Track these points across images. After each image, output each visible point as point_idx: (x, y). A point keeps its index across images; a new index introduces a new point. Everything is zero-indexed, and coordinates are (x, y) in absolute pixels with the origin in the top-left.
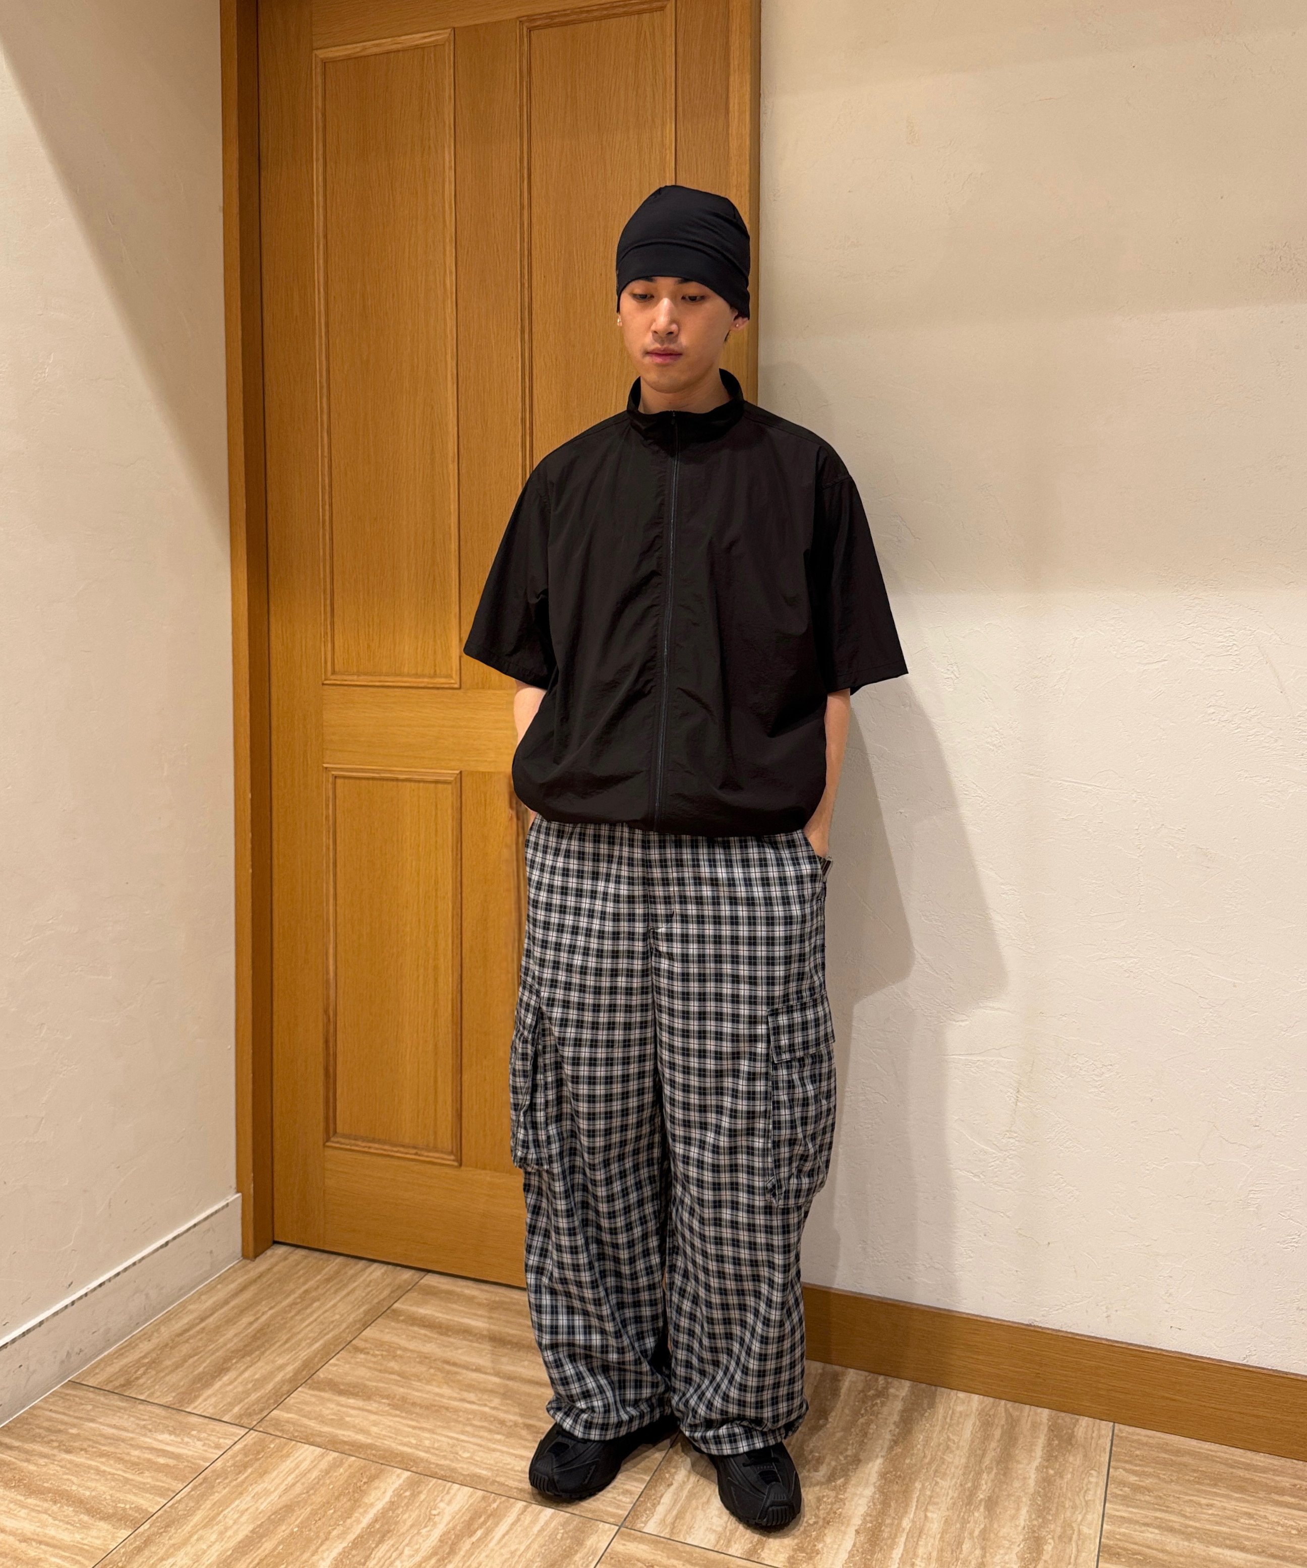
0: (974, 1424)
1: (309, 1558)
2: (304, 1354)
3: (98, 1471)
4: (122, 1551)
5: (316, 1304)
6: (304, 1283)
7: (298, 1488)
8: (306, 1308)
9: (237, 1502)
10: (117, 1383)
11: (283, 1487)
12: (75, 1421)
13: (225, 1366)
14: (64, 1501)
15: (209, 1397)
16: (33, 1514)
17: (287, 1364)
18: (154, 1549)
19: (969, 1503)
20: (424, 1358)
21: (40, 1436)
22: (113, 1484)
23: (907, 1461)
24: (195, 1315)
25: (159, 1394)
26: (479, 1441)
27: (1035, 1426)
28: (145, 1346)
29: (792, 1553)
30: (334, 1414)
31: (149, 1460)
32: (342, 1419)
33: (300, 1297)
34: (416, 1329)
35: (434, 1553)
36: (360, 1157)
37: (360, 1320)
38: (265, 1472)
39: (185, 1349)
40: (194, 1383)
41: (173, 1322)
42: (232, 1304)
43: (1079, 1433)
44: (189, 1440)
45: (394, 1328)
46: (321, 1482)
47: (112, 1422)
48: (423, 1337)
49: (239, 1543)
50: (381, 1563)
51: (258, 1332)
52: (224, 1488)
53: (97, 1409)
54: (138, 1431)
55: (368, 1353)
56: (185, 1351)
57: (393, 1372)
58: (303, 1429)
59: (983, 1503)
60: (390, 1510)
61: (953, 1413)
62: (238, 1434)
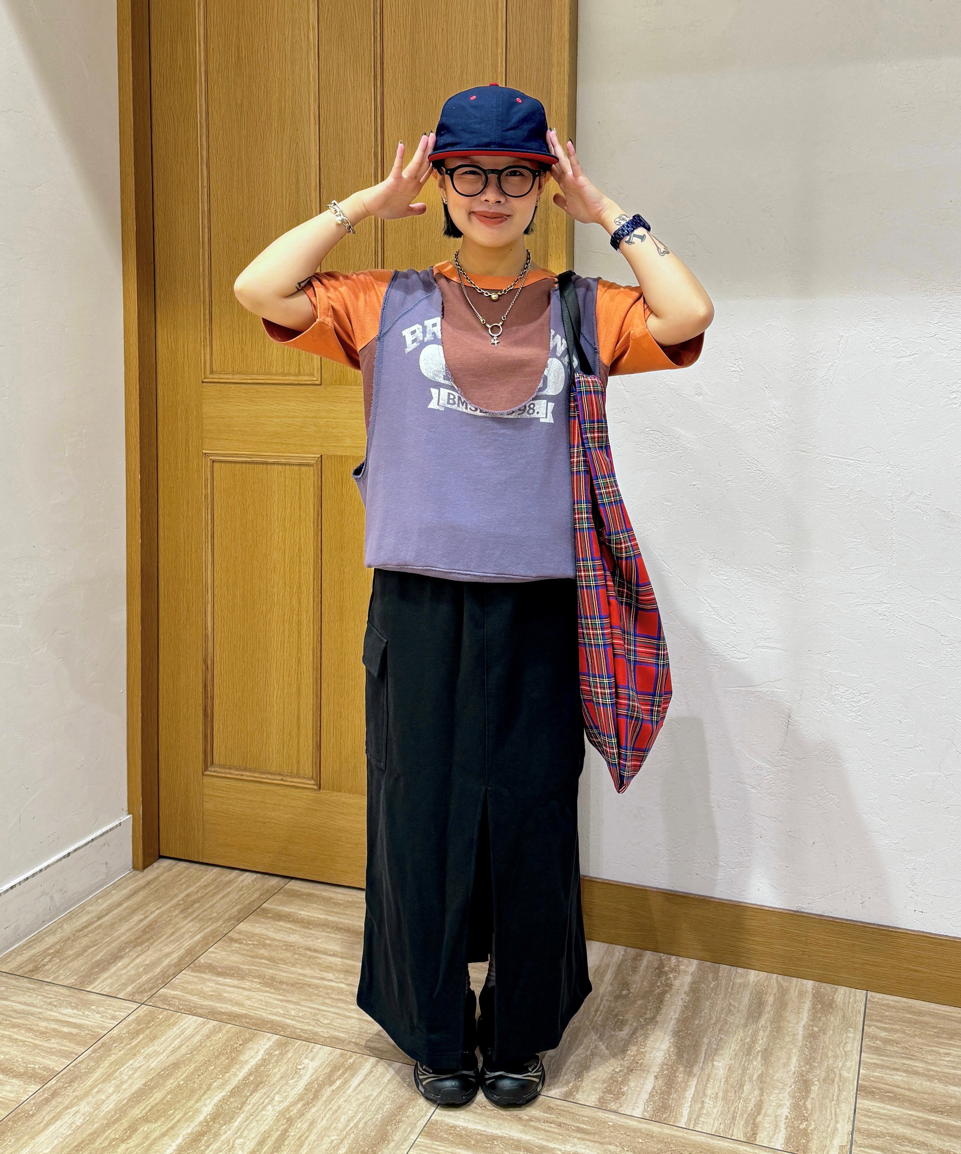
1: (194, 1105)
2: (187, 944)
3: (11, 1039)
4: (32, 1102)
5: (197, 905)
6: (186, 889)
7: (183, 1050)
8: (188, 908)
9: (131, 1062)
10: (26, 969)
11: (171, 1049)
13: (119, 954)
15: (106, 979)
17: (174, 952)
18: (60, 1100)
19: (748, 1054)
20: (289, 946)
22: (24, 1049)
23: (697, 1022)
24: (93, 915)
25: (62, 977)
26: (337, 1011)
27: (802, 994)
28: (50, 940)
29: (601, 1095)
30: (213, 991)
31: (55, 1030)
32: (220, 995)
33: (183, 900)
34: (282, 923)
35: (300, 1099)
36: (233, 783)
37: (234, 917)
38: (155, 1038)
39: (85, 941)
40: (93, 968)
41: (74, 920)
42: (125, 905)
43: (839, 1000)
44: (89, 1013)
45: (263, 923)
46: (203, 1045)
47: (23, 1000)
48: (288, 930)
49: (134, 1094)
50: (255, 1108)
51: (147, 927)
52: (120, 1051)
53: (9, 990)
54: (44, 1007)
55: (242, 943)
56: (84, 943)
57: (263, 957)
58: (187, 1003)
59: (760, 1054)
60: (263, 1065)
61: (733, 984)
62: (132, 1008)
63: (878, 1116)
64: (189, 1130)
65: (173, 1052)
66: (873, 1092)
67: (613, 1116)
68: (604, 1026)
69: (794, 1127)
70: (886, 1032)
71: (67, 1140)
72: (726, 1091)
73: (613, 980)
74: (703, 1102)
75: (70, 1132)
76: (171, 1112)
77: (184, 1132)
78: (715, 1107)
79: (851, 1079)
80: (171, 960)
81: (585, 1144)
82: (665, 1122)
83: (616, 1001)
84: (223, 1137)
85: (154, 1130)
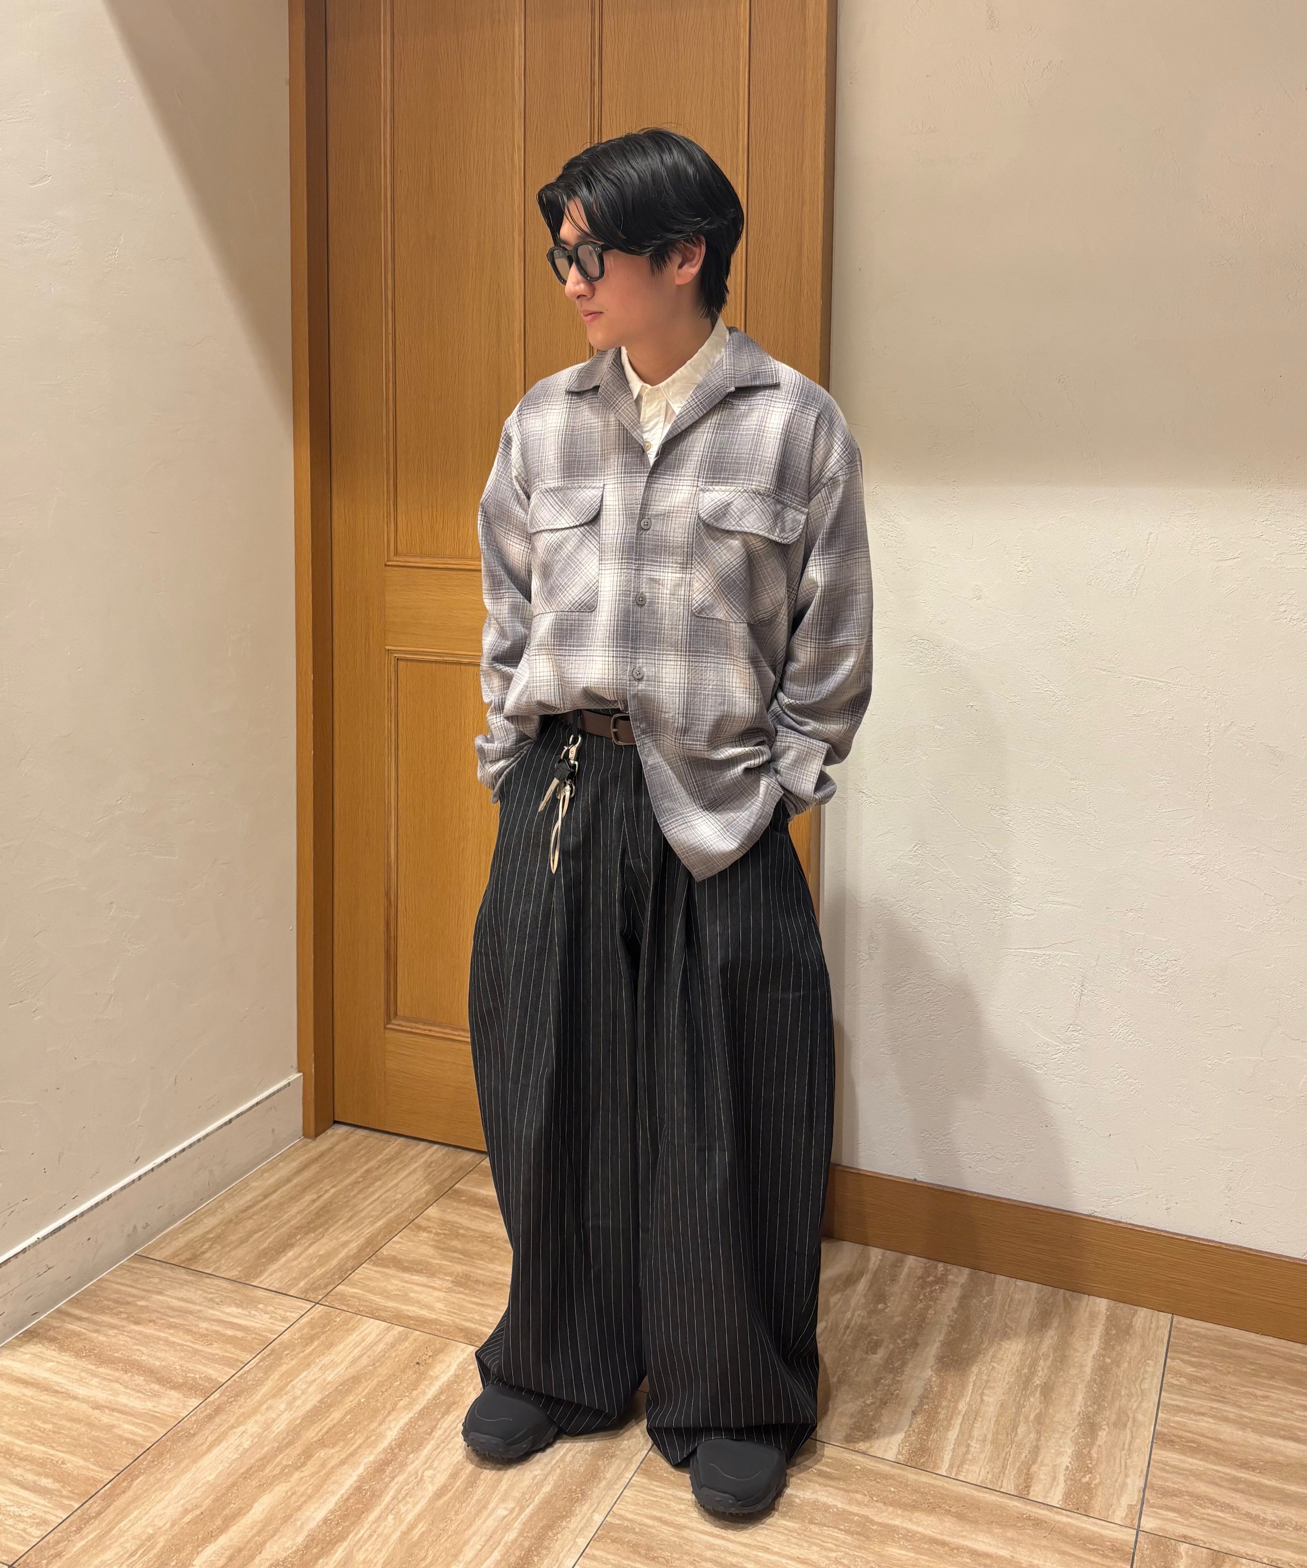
0: (1032, 1313)
1: (377, 1427)
2: (368, 1231)
3: (167, 1342)
4: (194, 1418)
5: (378, 1183)
6: (366, 1162)
7: (364, 1361)
8: (369, 1186)
9: (304, 1374)
10: (183, 1257)
11: (350, 1359)
12: (144, 1293)
13: (289, 1242)
14: (134, 1370)
15: (275, 1271)
16: (105, 1383)
17: (351, 1241)
18: (224, 1417)
19: (1025, 1388)
21: (108, 1308)
22: (182, 1354)
23: (965, 1346)
24: (259, 1191)
25: (225, 1268)
27: (1093, 1316)
28: (210, 1222)
29: (849, 1432)
30: (399, 1290)
31: (217, 1332)
32: (406, 1295)
33: (362, 1175)
36: (420, 1039)
37: (422, 1200)
38: (332, 1345)
39: (249, 1225)
40: (259, 1257)
41: (237, 1199)
42: (295, 1181)
43: (1138, 1324)
44: (256, 1313)
45: (456, 1209)
46: (387, 1355)
47: (180, 1295)
48: (485, 1217)
49: (308, 1412)
50: (447, 1433)
51: (321, 1209)
52: (292, 1360)
53: (164, 1282)
54: (205, 1304)
55: (431, 1232)
56: (249, 1226)
57: (455, 1251)
58: (368, 1304)
59: (1039, 1389)
60: (456, 1382)
61: (1011, 1300)
62: (305, 1308)
63: (1178, 1471)
64: (372, 1458)
65: (353, 1362)
66: (1172, 1441)
67: (860, 1458)
68: (854, 1347)
69: (1075, 1480)
70: (1194, 1366)
71: (233, 1466)
72: (997, 1433)
73: (869, 1289)
74: (968, 1446)
75: (236, 1456)
76: (351, 1435)
77: (366, 1461)
78: (982, 1452)
79: (1147, 1424)
80: (350, 1251)
81: (827, 1491)
82: (923, 1468)
83: (870, 1317)
84: (410, 1468)
85: (332, 1456)
